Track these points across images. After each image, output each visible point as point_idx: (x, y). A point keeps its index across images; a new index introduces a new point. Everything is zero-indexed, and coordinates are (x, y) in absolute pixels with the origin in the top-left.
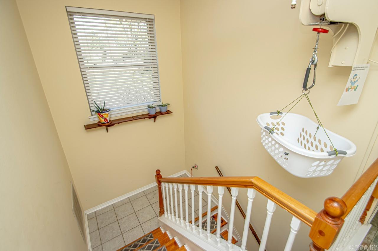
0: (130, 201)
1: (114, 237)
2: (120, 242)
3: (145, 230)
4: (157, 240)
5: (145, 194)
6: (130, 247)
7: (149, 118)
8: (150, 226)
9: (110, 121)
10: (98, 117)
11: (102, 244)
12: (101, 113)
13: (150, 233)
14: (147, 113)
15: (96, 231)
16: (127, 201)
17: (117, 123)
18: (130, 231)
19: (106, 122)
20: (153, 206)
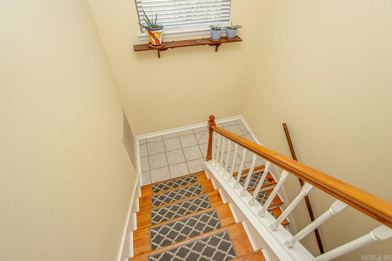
0: (179, 136)
1: (162, 166)
2: (166, 173)
3: (190, 168)
4: (200, 184)
5: (194, 133)
6: (174, 181)
7: (210, 45)
8: (196, 165)
9: (162, 43)
10: (149, 36)
11: (150, 170)
12: (151, 30)
13: (195, 174)
14: (209, 37)
15: (146, 157)
16: (176, 136)
17: (170, 47)
18: (176, 165)
19: (157, 45)
20: (201, 146)
